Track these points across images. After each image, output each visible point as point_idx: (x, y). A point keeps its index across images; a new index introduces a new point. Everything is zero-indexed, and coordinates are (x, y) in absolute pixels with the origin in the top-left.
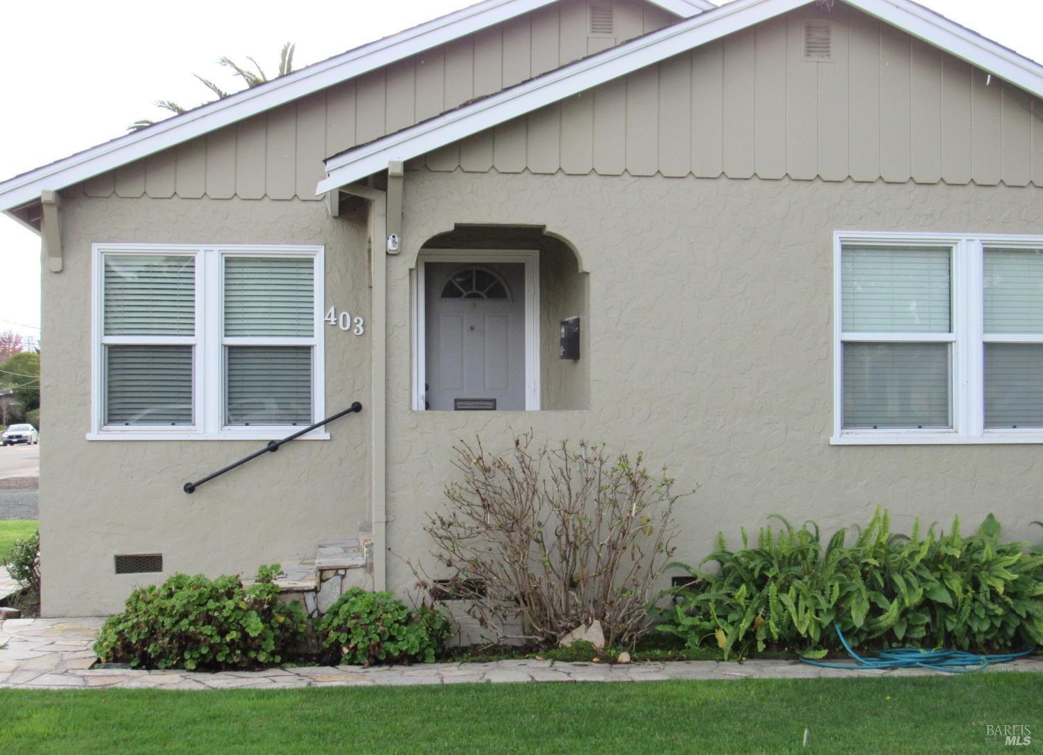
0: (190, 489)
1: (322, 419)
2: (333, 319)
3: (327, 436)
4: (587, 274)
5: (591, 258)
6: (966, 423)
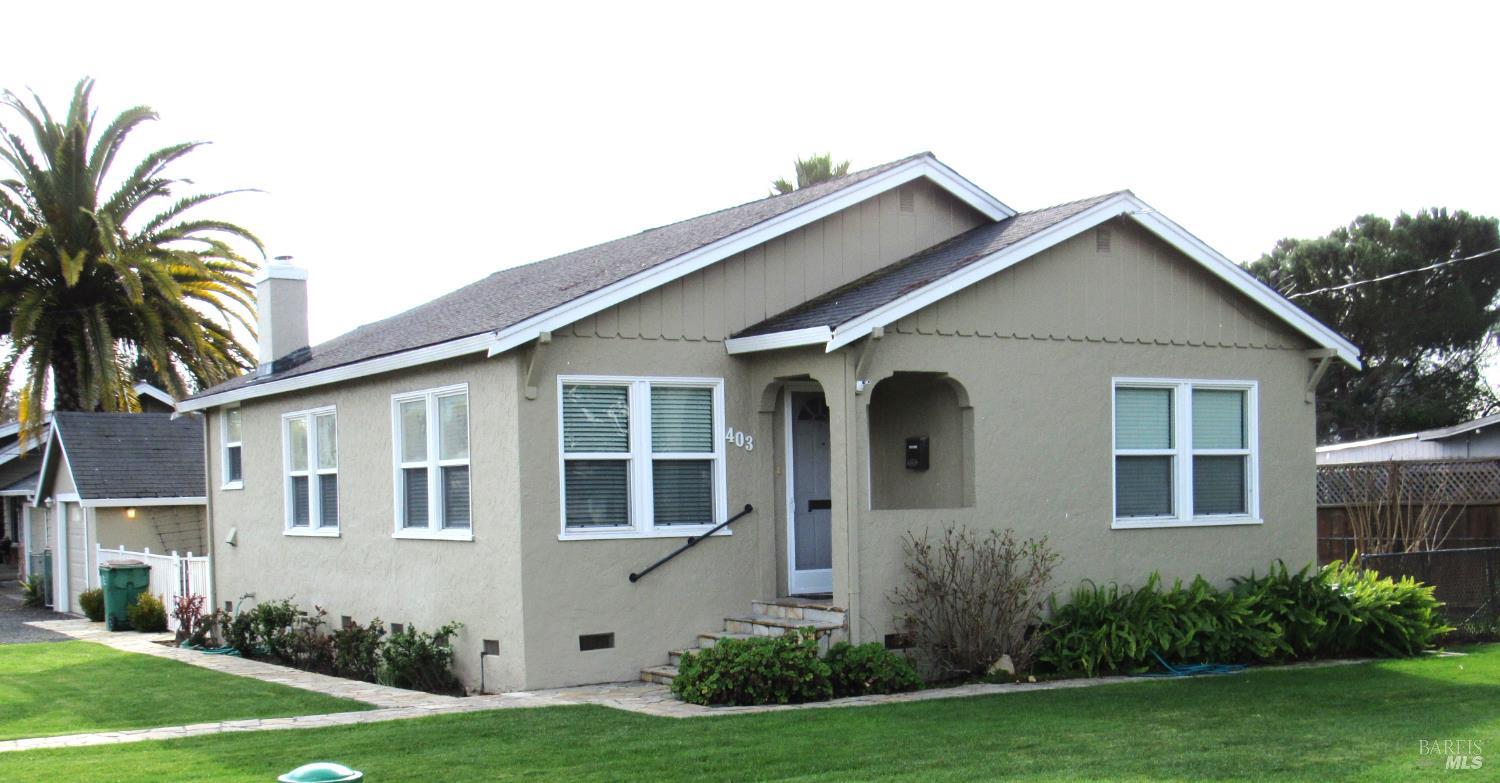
0: (634, 578)
1: (725, 520)
2: (731, 438)
3: (730, 533)
4: (970, 408)
5: (975, 397)
6: (1184, 511)
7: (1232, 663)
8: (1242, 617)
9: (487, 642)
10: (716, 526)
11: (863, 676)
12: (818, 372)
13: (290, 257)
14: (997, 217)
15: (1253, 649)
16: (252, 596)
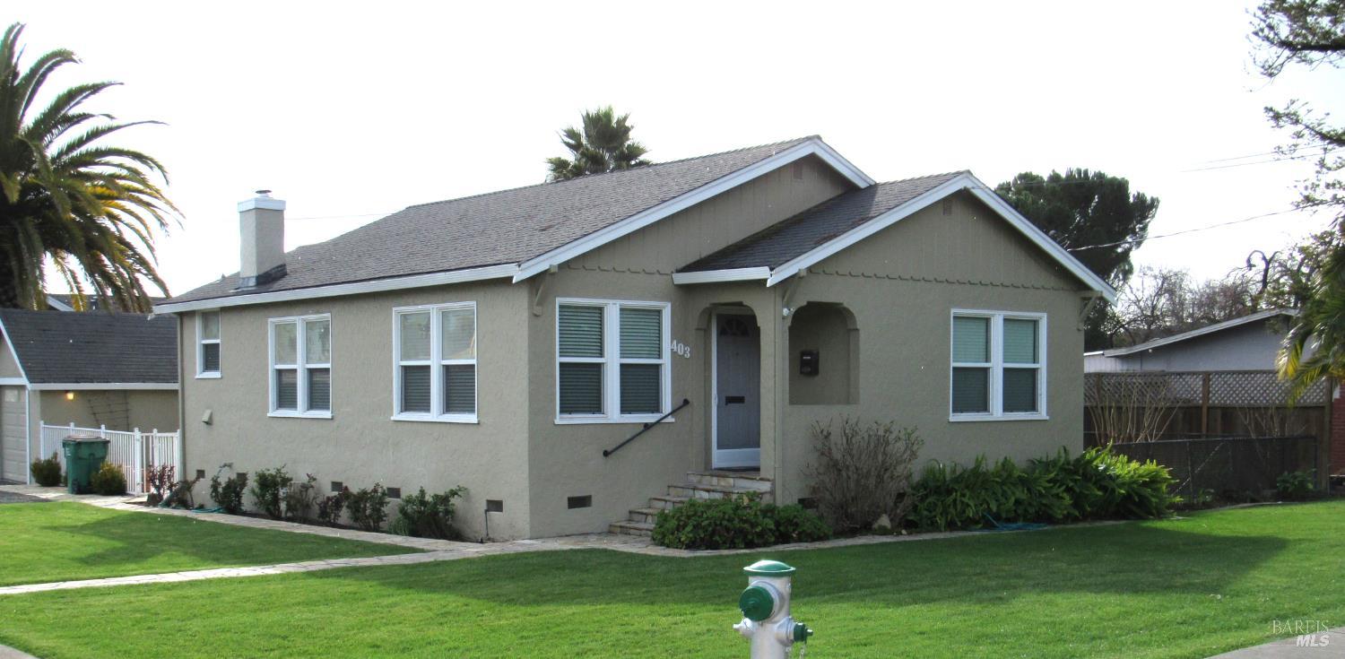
0: (606, 454)
1: (670, 411)
2: (675, 348)
3: (673, 420)
4: (857, 330)
5: (861, 321)
6: (997, 410)
7: (1034, 521)
8: (1045, 488)
9: (489, 502)
10: (663, 415)
11: (791, 529)
12: (751, 300)
13: (269, 191)
14: (862, 185)
15: (1050, 512)
16: (230, 466)
